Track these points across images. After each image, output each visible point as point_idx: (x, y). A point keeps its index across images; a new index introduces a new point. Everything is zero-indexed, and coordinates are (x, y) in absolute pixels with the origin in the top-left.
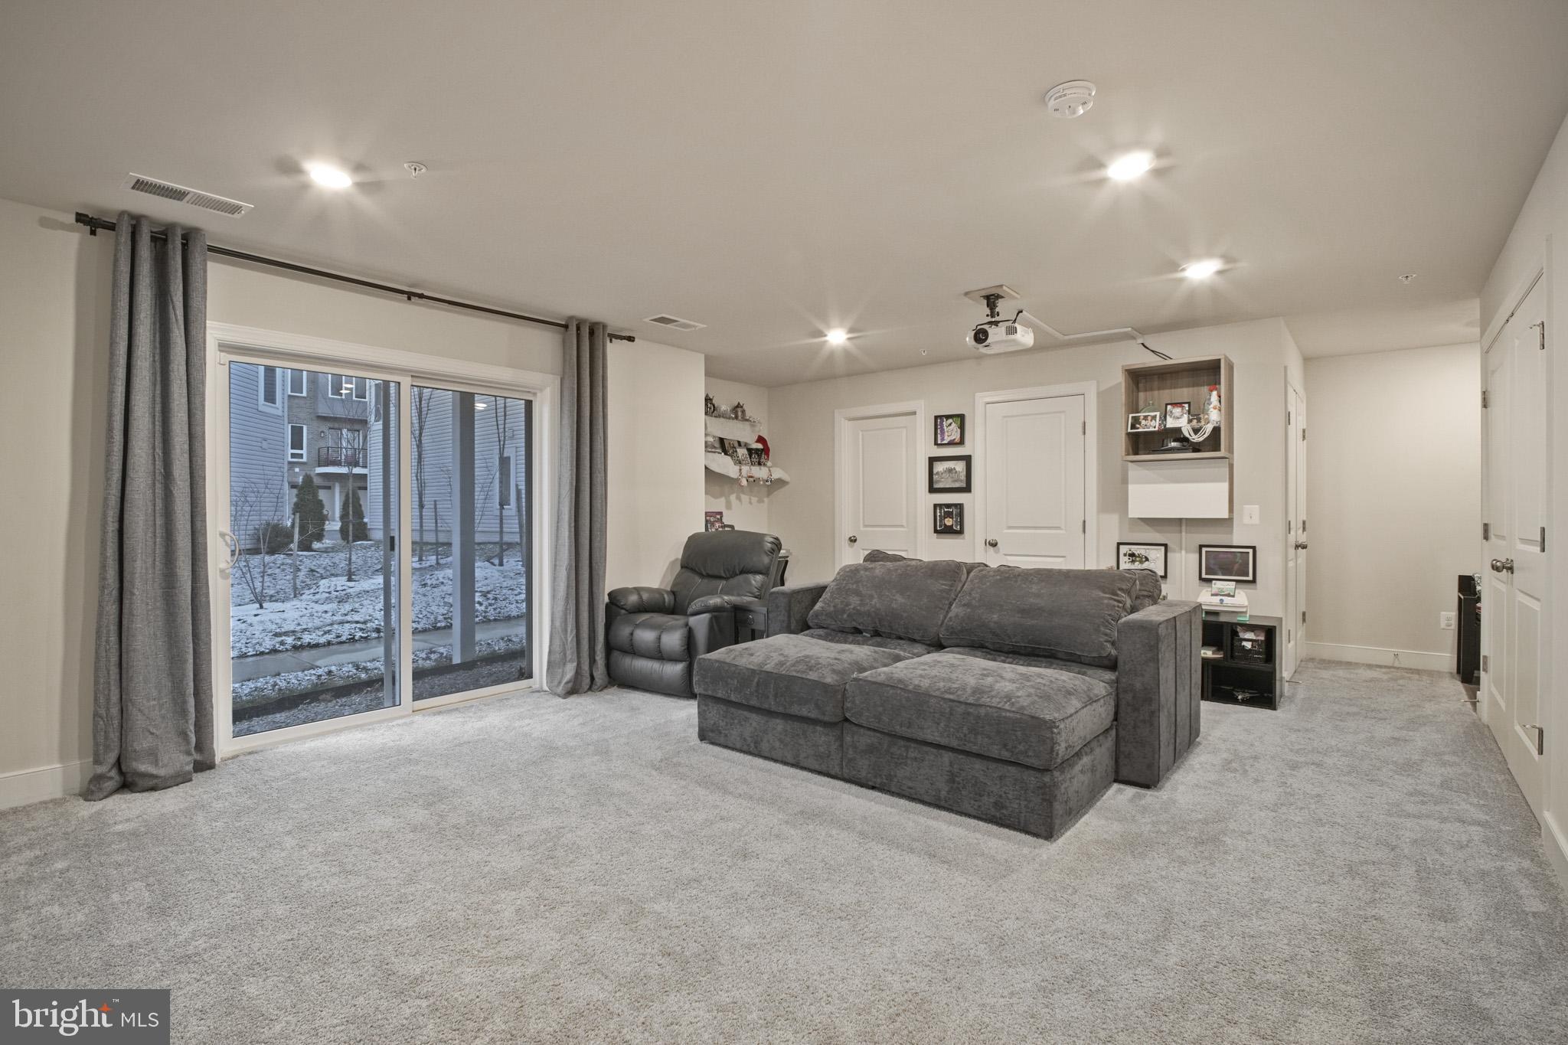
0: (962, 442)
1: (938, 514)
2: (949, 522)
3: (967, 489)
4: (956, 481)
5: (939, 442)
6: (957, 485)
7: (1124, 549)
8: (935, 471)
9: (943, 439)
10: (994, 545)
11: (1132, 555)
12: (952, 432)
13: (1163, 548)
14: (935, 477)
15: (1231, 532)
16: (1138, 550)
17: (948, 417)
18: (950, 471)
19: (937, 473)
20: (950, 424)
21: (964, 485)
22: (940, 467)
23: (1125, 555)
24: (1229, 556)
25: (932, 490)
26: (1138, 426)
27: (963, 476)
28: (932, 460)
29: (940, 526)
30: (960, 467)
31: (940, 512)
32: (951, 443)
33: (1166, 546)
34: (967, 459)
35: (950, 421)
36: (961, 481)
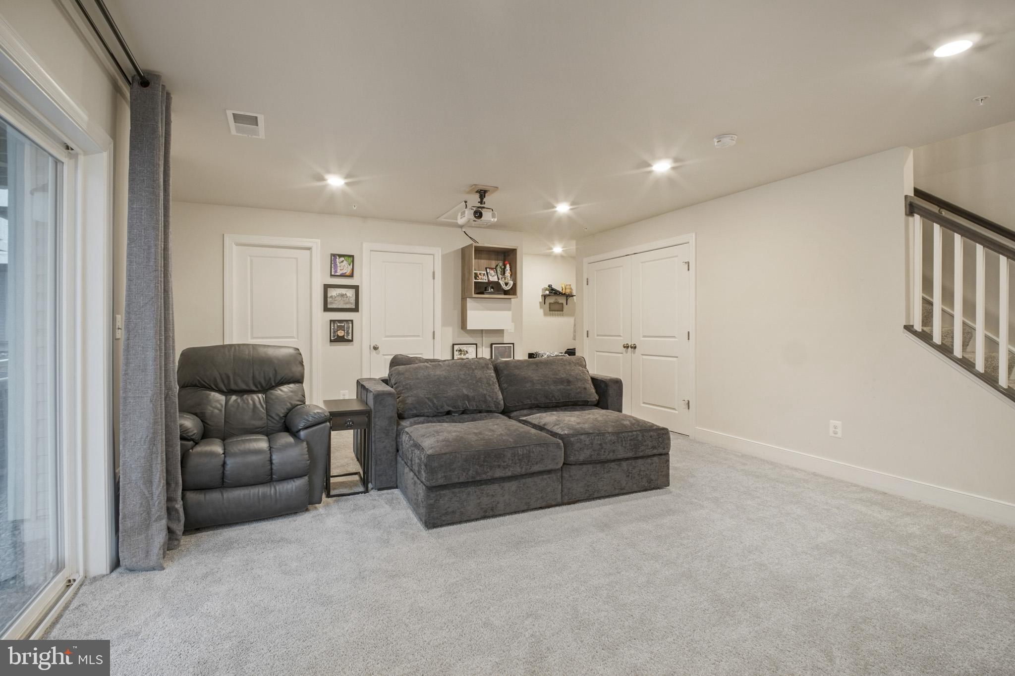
0: (351, 276)
1: (332, 327)
2: (341, 333)
3: (356, 309)
4: (347, 303)
5: (333, 274)
6: (348, 306)
7: (456, 347)
8: (329, 295)
9: (336, 272)
10: (375, 348)
11: (460, 351)
12: (344, 267)
13: (475, 346)
14: (329, 300)
15: (503, 337)
16: (464, 348)
17: (340, 256)
18: (342, 295)
19: (331, 297)
20: (342, 262)
21: (354, 307)
22: (333, 292)
23: (457, 351)
24: (504, 348)
25: (326, 309)
26: (478, 278)
27: (353, 300)
28: (326, 287)
29: (334, 336)
30: (350, 293)
31: (334, 326)
32: (343, 276)
33: (476, 344)
34: (356, 288)
35: (342, 259)
36: (351, 304)
